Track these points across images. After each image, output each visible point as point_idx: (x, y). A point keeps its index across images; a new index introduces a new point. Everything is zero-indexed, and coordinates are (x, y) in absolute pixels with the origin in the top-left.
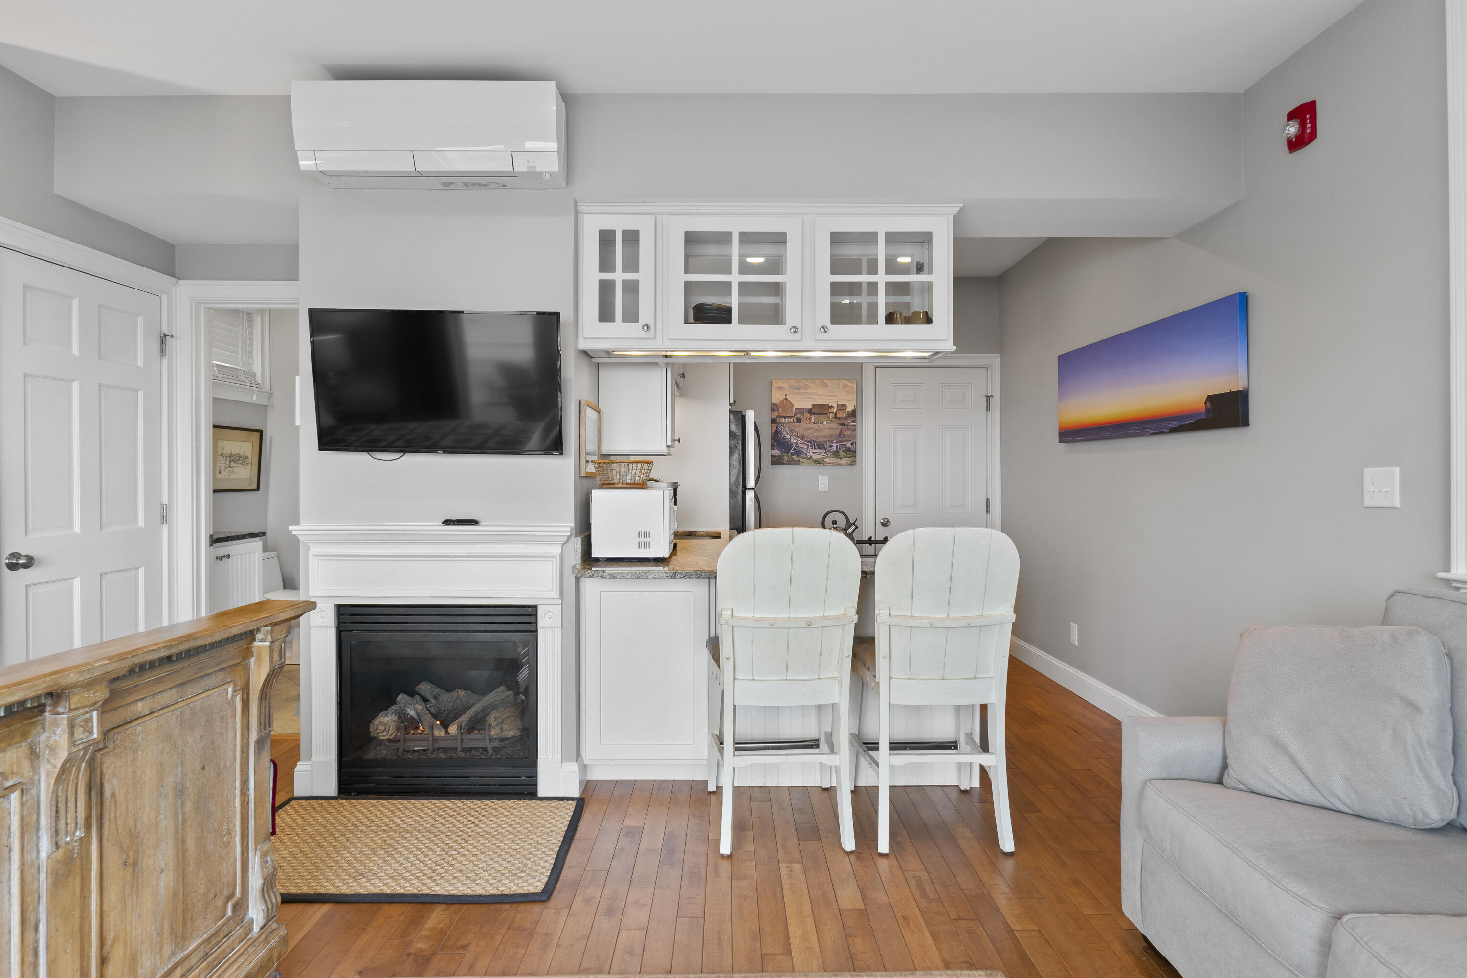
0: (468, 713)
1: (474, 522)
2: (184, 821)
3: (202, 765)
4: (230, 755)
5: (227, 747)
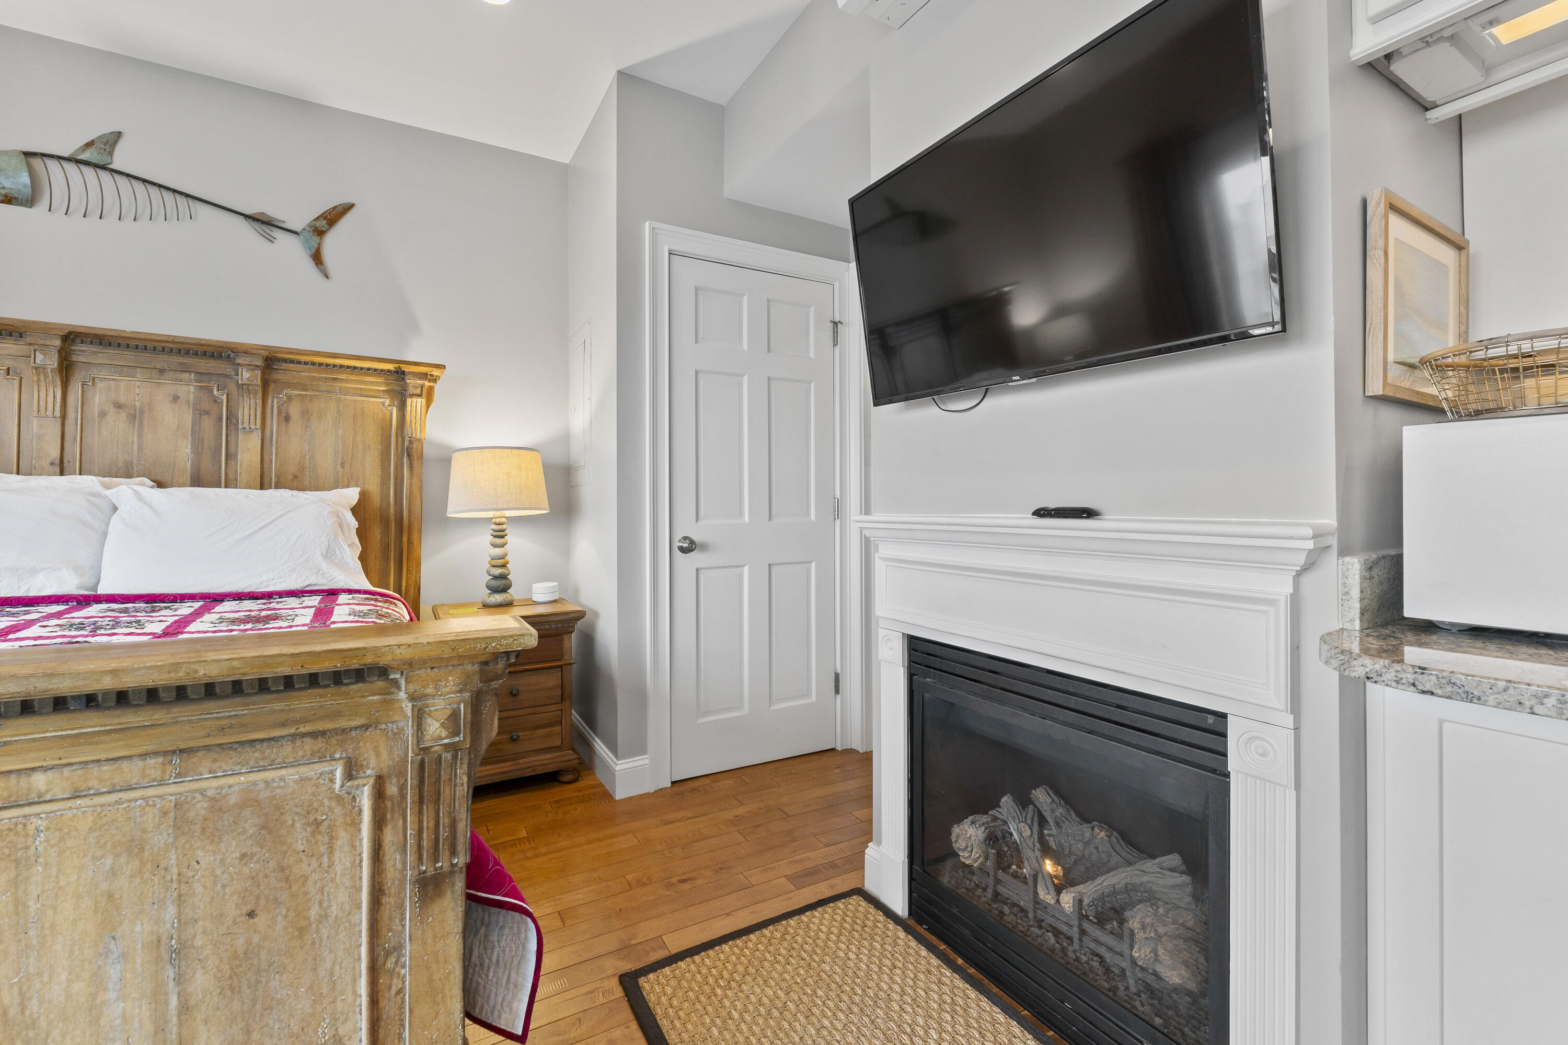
0: (1099, 882)
1: (1088, 513)
2: (185, 1009)
3: (246, 909)
4: (343, 896)
5: (332, 881)
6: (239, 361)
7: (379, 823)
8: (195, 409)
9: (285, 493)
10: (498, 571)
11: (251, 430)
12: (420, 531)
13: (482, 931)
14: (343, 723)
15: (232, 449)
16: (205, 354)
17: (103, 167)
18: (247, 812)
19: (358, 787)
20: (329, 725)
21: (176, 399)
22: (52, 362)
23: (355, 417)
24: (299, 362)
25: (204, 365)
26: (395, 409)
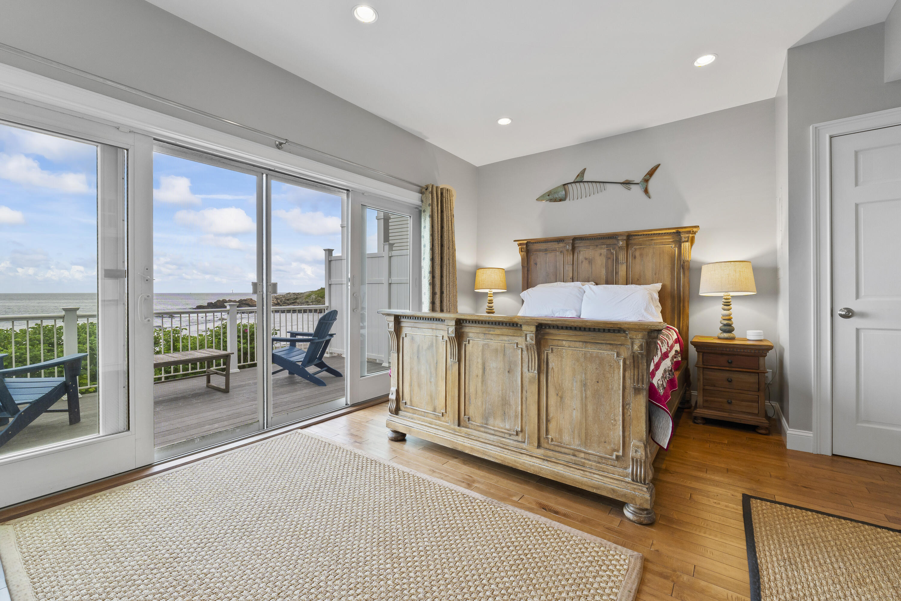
2: (586, 397)
3: (597, 380)
4: (616, 385)
5: (614, 381)
6: (619, 238)
7: (624, 370)
8: (606, 257)
9: (633, 286)
10: (725, 322)
11: (623, 263)
12: (688, 302)
13: (658, 417)
14: (616, 343)
15: (617, 271)
16: (609, 238)
17: (581, 182)
18: (597, 359)
19: (620, 360)
20: (613, 343)
21: (601, 254)
22: (569, 247)
23: (660, 254)
24: (639, 235)
25: (609, 241)
26: (677, 248)
